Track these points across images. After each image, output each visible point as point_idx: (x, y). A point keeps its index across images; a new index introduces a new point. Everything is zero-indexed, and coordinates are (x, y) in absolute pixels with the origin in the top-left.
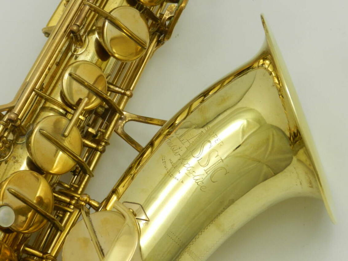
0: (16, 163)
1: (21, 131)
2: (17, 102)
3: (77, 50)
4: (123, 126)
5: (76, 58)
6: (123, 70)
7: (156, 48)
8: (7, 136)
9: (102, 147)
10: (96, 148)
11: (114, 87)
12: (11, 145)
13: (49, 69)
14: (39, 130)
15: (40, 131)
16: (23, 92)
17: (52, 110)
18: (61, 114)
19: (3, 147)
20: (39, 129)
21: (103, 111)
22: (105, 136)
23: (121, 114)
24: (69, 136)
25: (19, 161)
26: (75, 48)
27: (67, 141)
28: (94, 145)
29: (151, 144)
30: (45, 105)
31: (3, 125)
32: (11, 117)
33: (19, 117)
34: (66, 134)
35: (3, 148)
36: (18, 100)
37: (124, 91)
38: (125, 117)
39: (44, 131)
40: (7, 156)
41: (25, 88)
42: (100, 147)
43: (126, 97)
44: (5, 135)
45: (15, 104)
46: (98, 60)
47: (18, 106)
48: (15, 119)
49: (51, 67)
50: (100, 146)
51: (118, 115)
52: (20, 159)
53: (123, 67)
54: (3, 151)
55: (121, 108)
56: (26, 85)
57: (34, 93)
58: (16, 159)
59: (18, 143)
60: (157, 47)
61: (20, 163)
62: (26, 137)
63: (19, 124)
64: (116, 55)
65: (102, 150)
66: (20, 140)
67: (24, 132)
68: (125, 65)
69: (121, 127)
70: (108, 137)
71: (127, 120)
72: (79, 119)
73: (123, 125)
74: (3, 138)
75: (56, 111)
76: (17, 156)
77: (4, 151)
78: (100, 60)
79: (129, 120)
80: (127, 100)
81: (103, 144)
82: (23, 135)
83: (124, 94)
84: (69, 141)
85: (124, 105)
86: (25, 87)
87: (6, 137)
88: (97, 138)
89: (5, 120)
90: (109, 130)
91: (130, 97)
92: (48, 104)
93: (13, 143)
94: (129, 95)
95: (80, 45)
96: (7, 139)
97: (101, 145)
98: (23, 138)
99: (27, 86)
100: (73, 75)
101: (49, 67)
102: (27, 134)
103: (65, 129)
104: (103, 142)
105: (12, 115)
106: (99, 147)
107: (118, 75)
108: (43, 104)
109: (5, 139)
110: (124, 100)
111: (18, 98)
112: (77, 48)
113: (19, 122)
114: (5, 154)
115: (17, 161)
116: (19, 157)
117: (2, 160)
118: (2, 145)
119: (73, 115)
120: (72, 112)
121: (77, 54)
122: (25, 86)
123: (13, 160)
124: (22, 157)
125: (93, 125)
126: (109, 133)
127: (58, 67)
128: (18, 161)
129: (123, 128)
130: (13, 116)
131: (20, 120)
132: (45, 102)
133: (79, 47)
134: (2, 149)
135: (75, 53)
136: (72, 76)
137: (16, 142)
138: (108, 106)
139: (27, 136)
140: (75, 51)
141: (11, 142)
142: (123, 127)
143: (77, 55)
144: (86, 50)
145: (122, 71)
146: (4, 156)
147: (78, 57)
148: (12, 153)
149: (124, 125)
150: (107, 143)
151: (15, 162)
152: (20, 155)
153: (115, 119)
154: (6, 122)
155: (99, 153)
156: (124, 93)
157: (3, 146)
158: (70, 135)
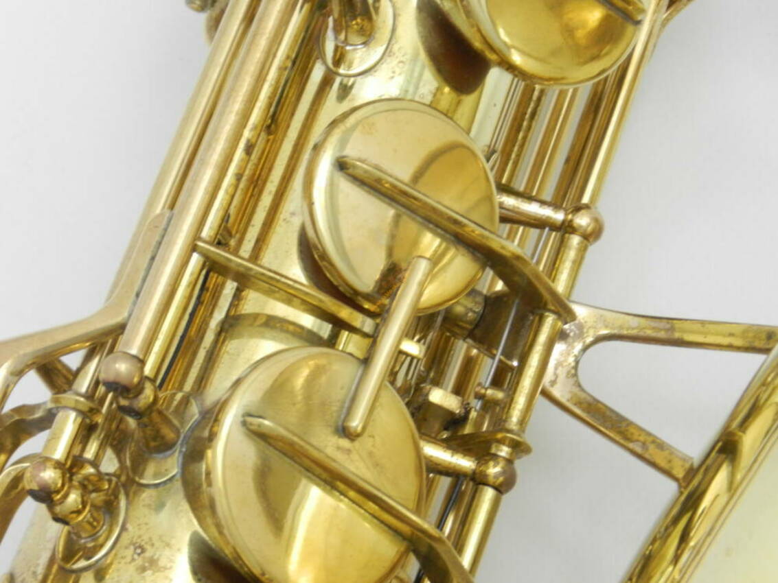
0: (149, 572)
1: (158, 431)
2: (134, 303)
3: (349, 57)
4: (576, 368)
5: (345, 91)
6: (534, 123)
7: (668, 12)
8: (98, 456)
9: (503, 468)
10: (474, 472)
11: (520, 200)
12: (117, 497)
13: (249, 149)
14: (241, 419)
15: (244, 423)
16: (153, 258)
17: (272, 324)
18: (312, 339)
19: (88, 508)
20: (241, 412)
21: (479, 309)
22: (508, 417)
23: (565, 313)
24: (366, 434)
25: (162, 562)
26: (337, 48)
27: (360, 456)
28: (465, 463)
29: (727, 447)
30: (237, 306)
31: (80, 412)
32: (118, 373)
33: (148, 370)
34: (356, 423)
35: (84, 514)
36: (138, 295)
37: (566, 215)
38: (581, 327)
39: (266, 422)
40: (102, 546)
41: (160, 243)
42: (495, 466)
43: (575, 240)
44: (90, 454)
45: (126, 314)
46: (438, 89)
47: (140, 320)
48: (136, 380)
49: (254, 140)
50: (491, 463)
51: (550, 320)
52: (167, 552)
53: (530, 110)
54: (88, 527)
55: (560, 286)
56: (163, 226)
57: (195, 257)
58: (147, 554)
59: (144, 481)
60: (672, 9)
61: (165, 568)
62: (177, 454)
63: (151, 399)
64: (517, 58)
65: (501, 479)
66: (151, 469)
67: (169, 434)
68: (539, 99)
69: (568, 373)
70: (522, 422)
71: (589, 340)
72: (401, 352)
73: (573, 364)
74: (82, 467)
75: (291, 328)
76: (150, 539)
77: (90, 524)
78: (447, 89)
79: (599, 339)
80: (582, 250)
81: (504, 451)
82: (165, 447)
83: (566, 228)
84: (371, 454)
85: (570, 275)
86: (157, 238)
87: (95, 463)
88: (468, 430)
89: (83, 390)
90: (519, 388)
91: (591, 236)
92: (254, 302)
93: (124, 486)
94: (590, 229)
95: (362, 31)
96: (99, 474)
97: (495, 457)
98: (166, 458)
99: (165, 230)
100: (355, 167)
101: (248, 141)
102: (180, 442)
103: (346, 405)
104: (501, 442)
105: (117, 366)
106: (488, 468)
107: (516, 149)
108: (231, 305)
109: (90, 470)
110: (571, 254)
111: (136, 289)
112: (348, 48)
113: (148, 393)
114: (94, 536)
115: (153, 563)
116: (157, 544)
117: (82, 563)
118: (79, 500)
119: (373, 338)
120: (368, 325)
121: (351, 72)
122: (160, 231)
123: (133, 560)
124: (173, 542)
125: (432, 375)
126: (521, 401)
127: (271, 137)
128: (158, 559)
129: (575, 375)
130: (122, 368)
131: (153, 381)
132: (237, 296)
133: (358, 40)
134: (81, 518)
135: (342, 71)
136: (350, 171)
137: (137, 479)
138: (506, 282)
139: (184, 450)
140: (339, 59)
141: (114, 479)
142: (573, 371)
143: (350, 76)
144: (387, 52)
145: (529, 127)
146: (90, 545)
147: (351, 87)
148: (124, 528)
149: (577, 362)
150: (519, 448)
151: (143, 569)
152: (160, 537)
153: (543, 337)
154: (90, 396)
155: (489, 494)
156: (564, 222)
157: (84, 504)
158: (369, 429)
